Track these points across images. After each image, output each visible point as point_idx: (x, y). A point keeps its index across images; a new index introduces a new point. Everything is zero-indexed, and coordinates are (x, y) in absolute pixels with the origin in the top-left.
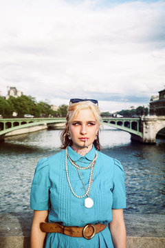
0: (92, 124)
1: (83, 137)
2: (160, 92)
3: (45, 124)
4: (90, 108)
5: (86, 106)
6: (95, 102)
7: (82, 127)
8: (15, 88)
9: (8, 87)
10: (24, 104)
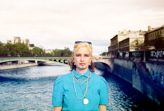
0: (87, 56)
1: (82, 63)
2: (111, 40)
4: (87, 46)
5: (84, 45)
6: (90, 43)
7: (81, 57)
8: (19, 38)
9: (14, 37)
10: (17, 48)
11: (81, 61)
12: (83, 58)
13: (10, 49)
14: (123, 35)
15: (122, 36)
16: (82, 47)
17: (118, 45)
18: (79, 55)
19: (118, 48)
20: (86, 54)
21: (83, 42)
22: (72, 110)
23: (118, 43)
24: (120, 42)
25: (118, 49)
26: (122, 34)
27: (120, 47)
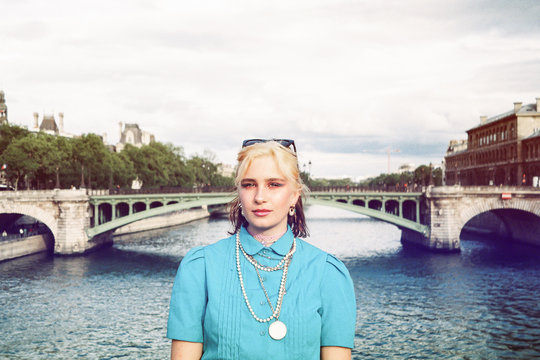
0: (277, 185)
2: (470, 132)
3: (205, 207)
4: (273, 154)
5: (266, 151)
7: (257, 190)
8: (137, 126)
9: (121, 124)
10: (156, 162)
11: (256, 202)
12: (260, 192)
13: (138, 165)
14: (534, 117)
15: (532, 119)
16: (260, 156)
17: (519, 150)
18: (250, 183)
19: (519, 160)
20: (272, 180)
21: (264, 141)
22: (229, 357)
23: (519, 143)
24: (525, 142)
25: (516, 165)
26: (533, 113)
27: (525, 155)
